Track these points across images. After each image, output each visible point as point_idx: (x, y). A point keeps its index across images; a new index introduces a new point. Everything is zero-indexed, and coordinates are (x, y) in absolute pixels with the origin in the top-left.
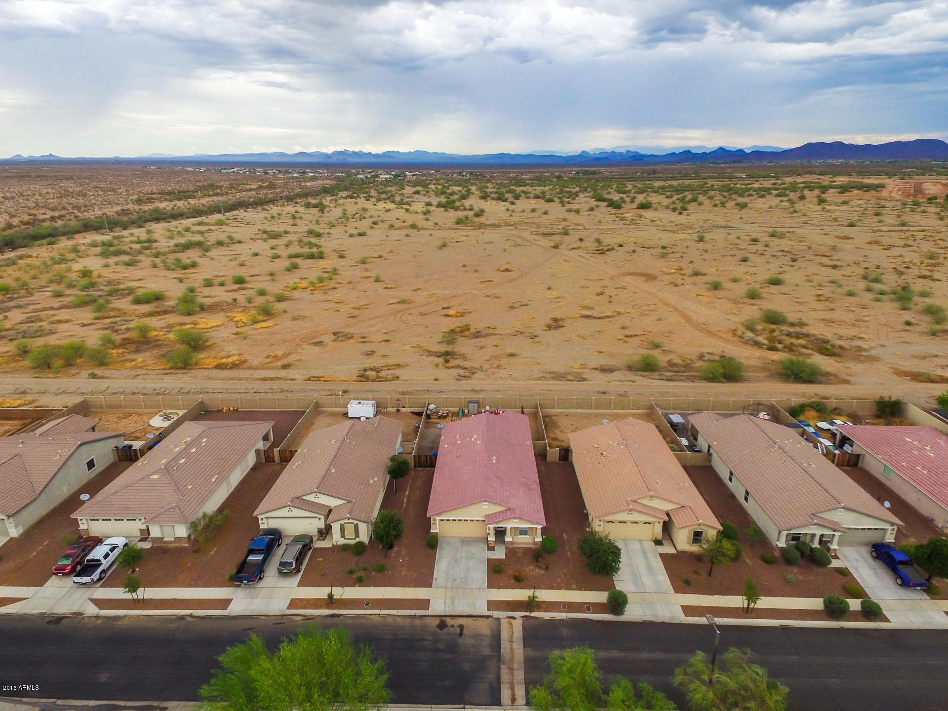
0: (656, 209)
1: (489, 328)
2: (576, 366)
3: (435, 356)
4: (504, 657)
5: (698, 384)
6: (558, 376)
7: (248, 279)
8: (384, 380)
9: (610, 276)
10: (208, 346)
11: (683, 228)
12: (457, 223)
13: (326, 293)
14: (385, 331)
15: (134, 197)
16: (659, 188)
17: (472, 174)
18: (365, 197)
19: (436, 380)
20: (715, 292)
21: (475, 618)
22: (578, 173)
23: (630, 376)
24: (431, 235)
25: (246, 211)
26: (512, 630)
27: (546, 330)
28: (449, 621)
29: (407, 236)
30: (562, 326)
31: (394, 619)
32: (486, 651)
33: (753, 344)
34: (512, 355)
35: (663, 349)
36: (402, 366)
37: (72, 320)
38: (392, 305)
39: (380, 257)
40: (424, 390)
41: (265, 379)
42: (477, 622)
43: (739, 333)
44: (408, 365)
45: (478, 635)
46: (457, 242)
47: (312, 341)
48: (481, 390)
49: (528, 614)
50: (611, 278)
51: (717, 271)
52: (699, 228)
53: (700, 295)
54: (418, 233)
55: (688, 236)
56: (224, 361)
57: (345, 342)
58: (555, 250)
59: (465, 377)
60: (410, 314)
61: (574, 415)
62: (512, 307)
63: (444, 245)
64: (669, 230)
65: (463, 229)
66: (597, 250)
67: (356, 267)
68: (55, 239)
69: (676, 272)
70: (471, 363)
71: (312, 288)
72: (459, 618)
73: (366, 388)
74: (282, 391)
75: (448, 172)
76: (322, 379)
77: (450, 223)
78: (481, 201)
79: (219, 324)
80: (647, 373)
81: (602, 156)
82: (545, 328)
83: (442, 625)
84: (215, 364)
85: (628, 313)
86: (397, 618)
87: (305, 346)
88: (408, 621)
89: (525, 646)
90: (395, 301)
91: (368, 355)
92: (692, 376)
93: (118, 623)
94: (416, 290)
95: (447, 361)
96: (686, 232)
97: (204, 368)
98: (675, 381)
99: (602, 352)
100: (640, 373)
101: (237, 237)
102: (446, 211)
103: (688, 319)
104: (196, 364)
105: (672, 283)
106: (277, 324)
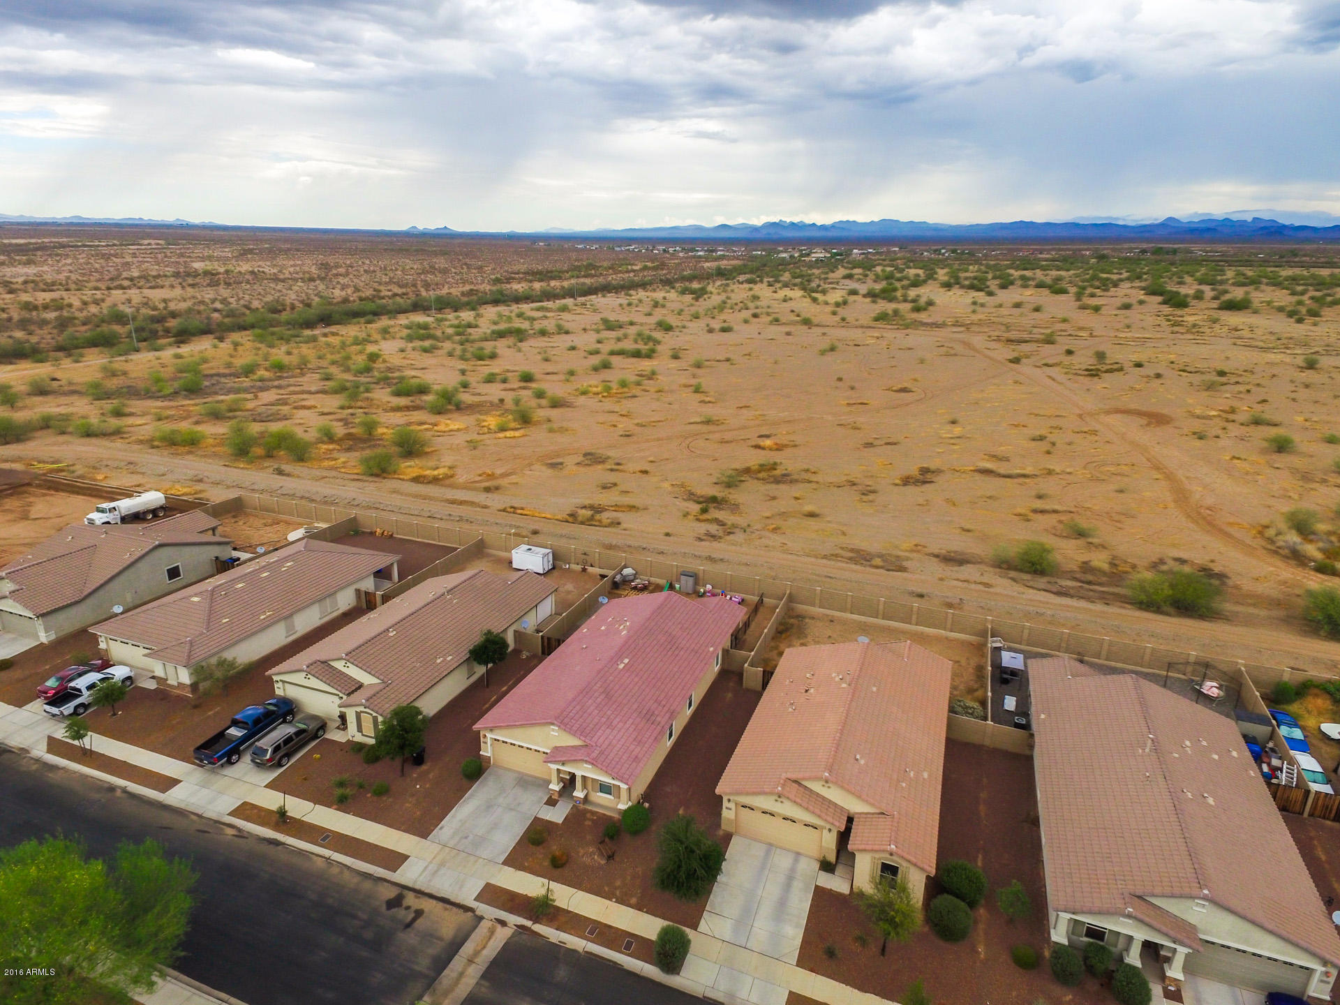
0: (1256, 312)
1: (807, 471)
2: (905, 546)
3: (695, 501)
4: (441, 983)
5: (1113, 610)
6: (861, 557)
7: (537, 376)
8: (597, 523)
9: (1078, 412)
10: (427, 453)
11: (1285, 344)
12: (876, 319)
13: (619, 402)
14: (651, 459)
15: (493, 277)
16: (1287, 279)
17: (954, 251)
18: (768, 282)
19: (667, 535)
20: (1275, 456)
21: (448, 906)
22: (1144, 251)
23: (991, 576)
24: (824, 334)
25: (604, 296)
26: (487, 943)
27: (896, 485)
28: (410, 899)
29: (788, 334)
30: (933, 482)
31: (341, 872)
32: (423, 964)
33: (1289, 555)
34: (812, 515)
35: (1090, 540)
36: (638, 508)
37: (316, 407)
38: (692, 425)
39: (728, 360)
40: (639, 547)
41: (453, 502)
42: (447, 913)
43: (1271, 532)
44: (646, 509)
45: (431, 935)
46: (855, 345)
47: (550, 462)
48: (721, 560)
49: (528, 923)
50: (1080, 416)
51: (1306, 420)
52: (1320, 346)
53: (1238, 458)
54: (809, 331)
55: (1288, 359)
56: (428, 472)
57: (591, 468)
58: (1012, 365)
59: (713, 536)
60: (707, 439)
61: (844, 622)
62: (869, 445)
63: (832, 349)
64: (1256, 347)
65: (880, 328)
66: (1087, 370)
67: (686, 372)
68: (376, 318)
69: (1219, 416)
70: (739, 519)
71: (605, 394)
72: (427, 899)
73: (564, 532)
74: (461, 519)
75: (918, 249)
76: (519, 511)
77: (866, 320)
78: (941, 290)
79: (461, 427)
80: (1026, 577)
81: (1203, 226)
82: (897, 481)
83: (395, 902)
84: (414, 475)
85: (1070, 473)
86: (345, 870)
87: (537, 466)
88: (356, 880)
89: (483, 977)
90: (698, 420)
91: (604, 488)
92: (1113, 594)
93: (50, 775)
94: (741, 408)
95: (704, 511)
96: (1288, 351)
97: (400, 479)
98: (1072, 597)
99: (968, 531)
100: (1013, 574)
101: (567, 326)
102: (874, 302)
103: (1181, 496)
104: (395, 472)
105: (1194, 433)
106: (526, 435)
